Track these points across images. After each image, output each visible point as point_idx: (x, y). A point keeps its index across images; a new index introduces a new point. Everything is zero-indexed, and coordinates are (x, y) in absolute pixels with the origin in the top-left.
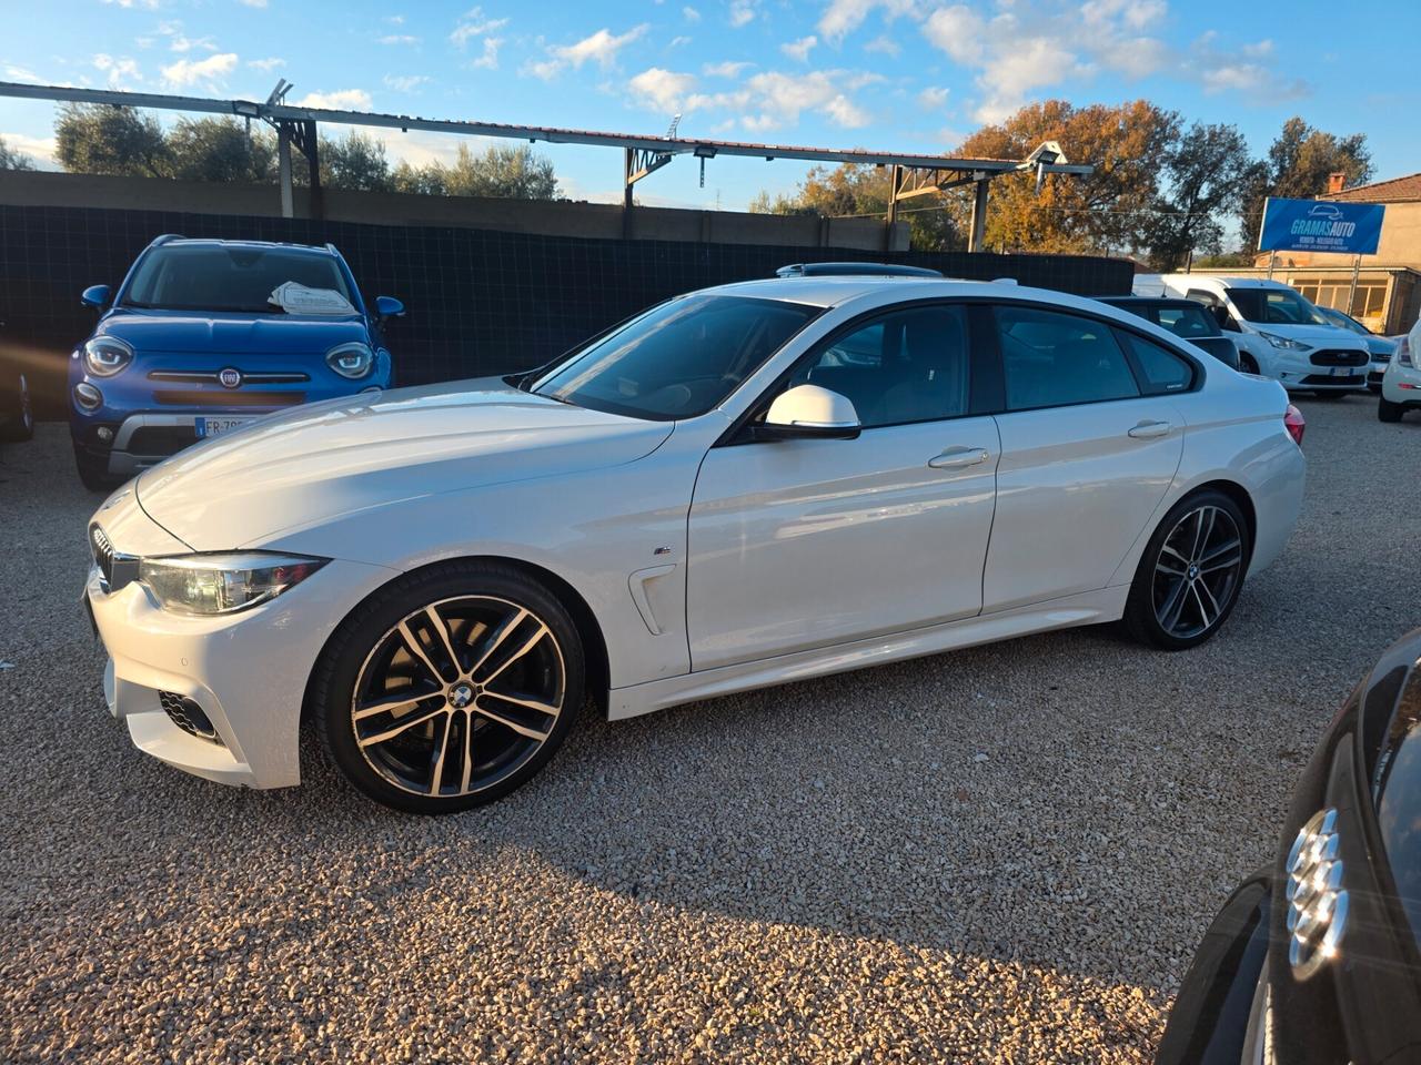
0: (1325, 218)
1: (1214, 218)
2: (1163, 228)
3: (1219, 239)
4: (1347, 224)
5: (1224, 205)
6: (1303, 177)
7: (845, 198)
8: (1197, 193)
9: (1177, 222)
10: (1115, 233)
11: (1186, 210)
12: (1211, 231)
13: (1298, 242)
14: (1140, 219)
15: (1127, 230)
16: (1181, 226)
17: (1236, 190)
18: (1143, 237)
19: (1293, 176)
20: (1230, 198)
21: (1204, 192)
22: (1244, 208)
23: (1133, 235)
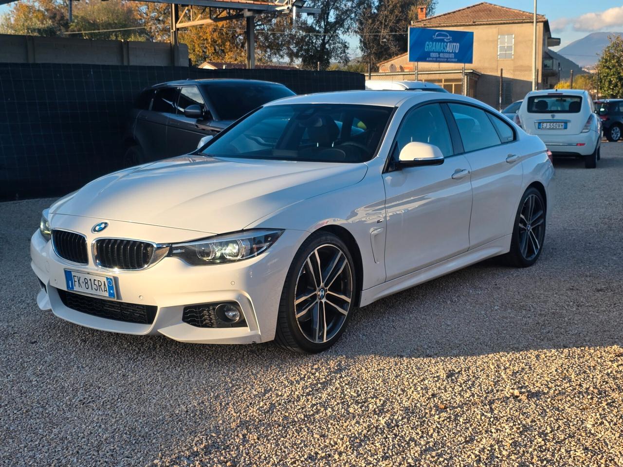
0: (442, 41)
1: (341, 36)
2: (308, 44)
3: (346, 51)
4: (455, 44)
5: (346, 26)
6: (395, 6)
7: (58, 17)
8: (328, 18)
9: (317, 39)
10: (275, 47)
11: (322, 30)
12: (340, 45)
13: (429, 57)
14: (292, 37)
15: (284, 45)
16: (319, 42)
17: (353, 15)
18: (295, 50)
19: (388, 6)
20: (349, 21)
21: (332, 17)
22: (359, 28)
23: (289, 48)
